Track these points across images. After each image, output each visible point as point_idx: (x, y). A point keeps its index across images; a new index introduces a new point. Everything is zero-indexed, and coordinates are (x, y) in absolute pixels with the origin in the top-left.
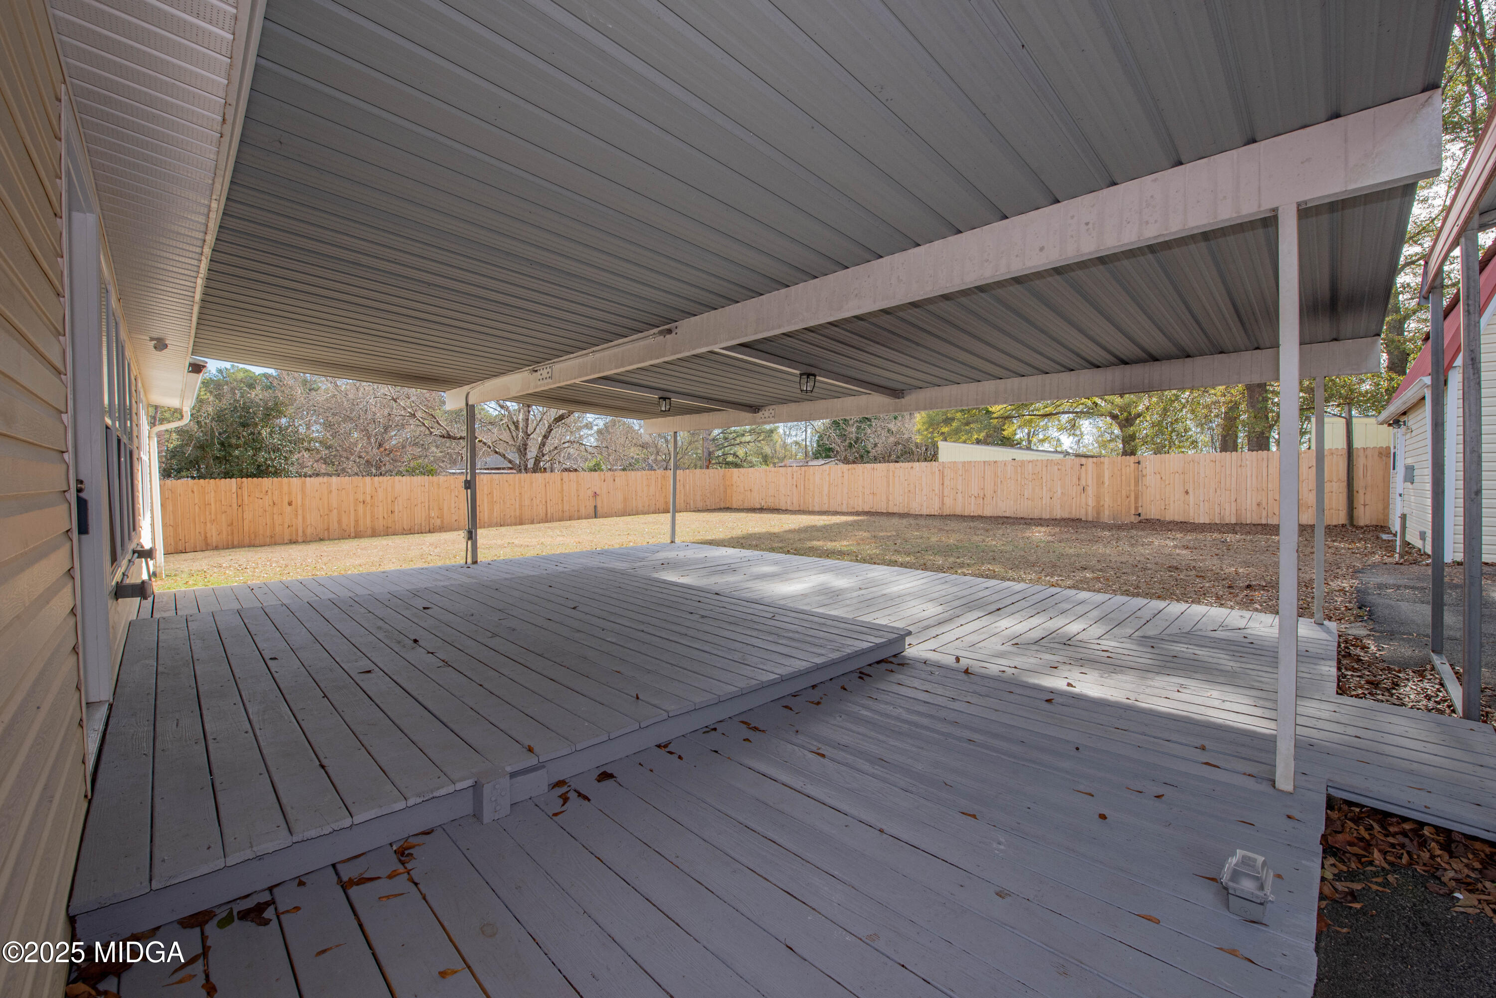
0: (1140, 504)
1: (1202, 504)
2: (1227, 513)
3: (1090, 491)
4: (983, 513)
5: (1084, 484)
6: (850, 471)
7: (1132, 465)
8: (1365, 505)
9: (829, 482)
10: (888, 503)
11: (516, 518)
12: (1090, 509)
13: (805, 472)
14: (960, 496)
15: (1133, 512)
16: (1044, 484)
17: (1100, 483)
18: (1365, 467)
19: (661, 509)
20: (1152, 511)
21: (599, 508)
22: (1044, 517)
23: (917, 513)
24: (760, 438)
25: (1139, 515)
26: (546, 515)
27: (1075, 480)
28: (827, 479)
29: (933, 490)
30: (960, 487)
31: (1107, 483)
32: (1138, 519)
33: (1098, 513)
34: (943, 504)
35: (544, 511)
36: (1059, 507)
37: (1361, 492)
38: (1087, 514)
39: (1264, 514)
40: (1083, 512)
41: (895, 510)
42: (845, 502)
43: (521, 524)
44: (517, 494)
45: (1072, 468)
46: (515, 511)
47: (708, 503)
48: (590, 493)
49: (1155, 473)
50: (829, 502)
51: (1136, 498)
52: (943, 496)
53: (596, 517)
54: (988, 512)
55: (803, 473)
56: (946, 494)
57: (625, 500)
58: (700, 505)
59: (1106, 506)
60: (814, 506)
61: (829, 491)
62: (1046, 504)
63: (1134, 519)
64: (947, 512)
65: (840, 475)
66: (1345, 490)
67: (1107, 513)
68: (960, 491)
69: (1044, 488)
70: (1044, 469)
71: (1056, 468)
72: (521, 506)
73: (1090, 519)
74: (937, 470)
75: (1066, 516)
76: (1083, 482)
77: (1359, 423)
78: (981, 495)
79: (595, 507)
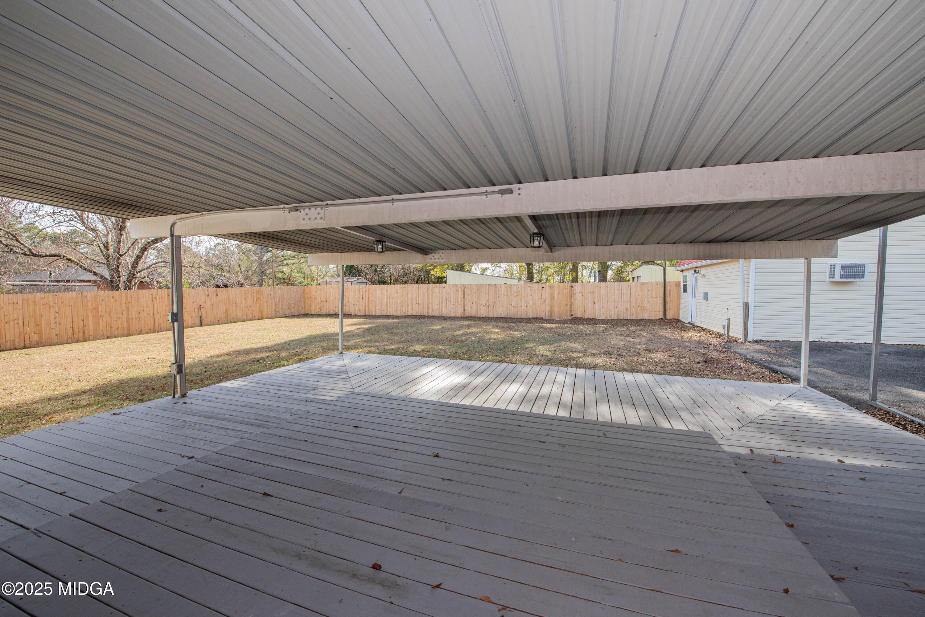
0: (572, 309)
1: (601, 309)
2: (613, 314)
3: (547, 302)
4: (488, 315)
5: (544, 298)
6: (402, 289)
7: (569, 288)
8: (670, 309)
9: (387, 295)
10: (428, 310)
11: (123, 329)
12: (547, 312)
13: (369, 289)
14: (474, 305)
15: (569, 314)
16: (523, 298)
17: (552, 298)
18: (670, 291)
19: (257, 317)
20: (578, 313)
21: (204, 318)
22: (523, 317)
23: (448, 316)
24: (302, 261)
25: (572, 315)
26: (154, 325)
27: (539, 296)
28: (386, 294)
29: (458, 301)
30: (474, 300)
31: (556, 298)
32: (571, 317)
33: (551, 314)
34: (464, 310)
35: (152, 322)
36: (531, 311)
37: (669, 303)
38: (546, 315)
39: (629, 314)
40: (544, 314)
41: (433, 314)
42: (398, 310)
43: (129, 335)
44: (124, 308)
45: (537, 289)
46: (122, 323)
47: (293, 311)
48: (195, 306)
49: (580, 293)
50: (387, 309)
51: (571, 306)
52: (464, 305)
53: (201, 325)
54: (491, 315)
55: (368, 290)
56: (466, 303)
57: (227, 311)
58: (287, 313)
59: (555, 311)
60: (376, 312)
61: (387, 302)
62: (524, 309)
63: (569, 317)
64: (467, 315)
65: (395, 291)
66: (663, 302)
67: (556, 314)
68: (475, 302)
69: (523, 300)
70: (523, 289)
71: (529, 289)
72: (128, 319)
73: (547, 318)
74: (460, 289)
75: (535, 316)
76: (544, 297)
77: (669, 269)
78: (487, 305)
79: (201, 317)
